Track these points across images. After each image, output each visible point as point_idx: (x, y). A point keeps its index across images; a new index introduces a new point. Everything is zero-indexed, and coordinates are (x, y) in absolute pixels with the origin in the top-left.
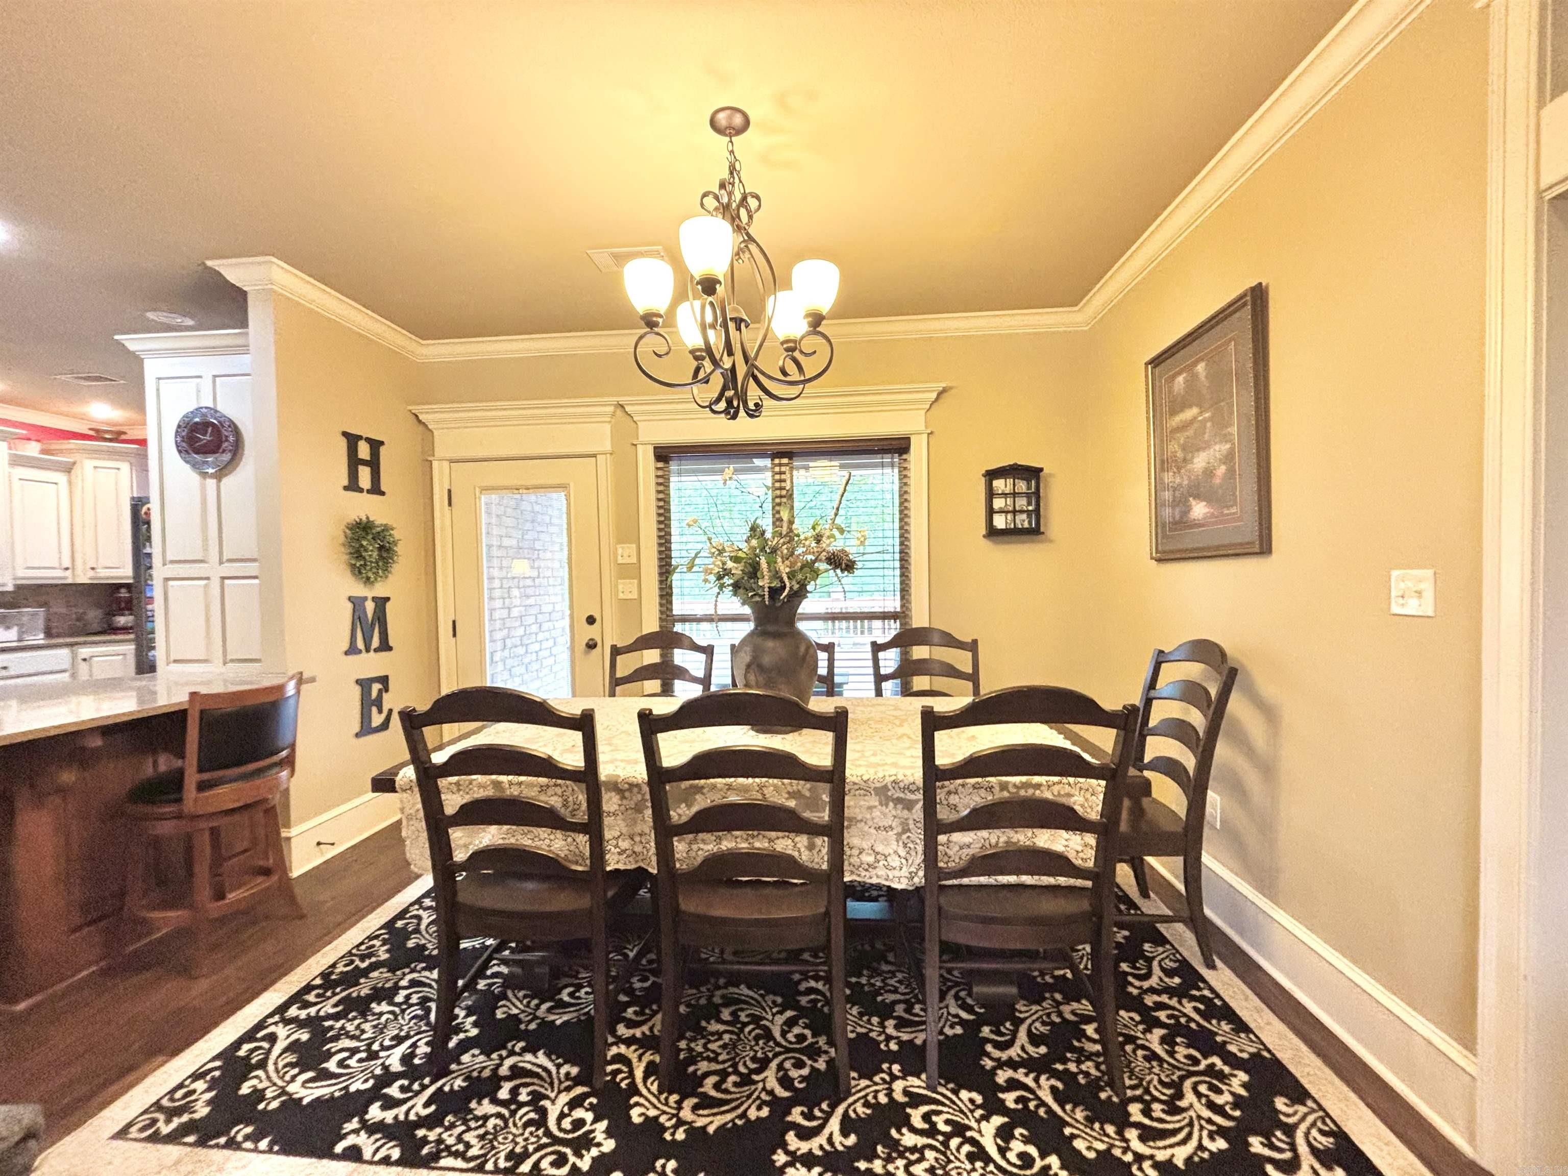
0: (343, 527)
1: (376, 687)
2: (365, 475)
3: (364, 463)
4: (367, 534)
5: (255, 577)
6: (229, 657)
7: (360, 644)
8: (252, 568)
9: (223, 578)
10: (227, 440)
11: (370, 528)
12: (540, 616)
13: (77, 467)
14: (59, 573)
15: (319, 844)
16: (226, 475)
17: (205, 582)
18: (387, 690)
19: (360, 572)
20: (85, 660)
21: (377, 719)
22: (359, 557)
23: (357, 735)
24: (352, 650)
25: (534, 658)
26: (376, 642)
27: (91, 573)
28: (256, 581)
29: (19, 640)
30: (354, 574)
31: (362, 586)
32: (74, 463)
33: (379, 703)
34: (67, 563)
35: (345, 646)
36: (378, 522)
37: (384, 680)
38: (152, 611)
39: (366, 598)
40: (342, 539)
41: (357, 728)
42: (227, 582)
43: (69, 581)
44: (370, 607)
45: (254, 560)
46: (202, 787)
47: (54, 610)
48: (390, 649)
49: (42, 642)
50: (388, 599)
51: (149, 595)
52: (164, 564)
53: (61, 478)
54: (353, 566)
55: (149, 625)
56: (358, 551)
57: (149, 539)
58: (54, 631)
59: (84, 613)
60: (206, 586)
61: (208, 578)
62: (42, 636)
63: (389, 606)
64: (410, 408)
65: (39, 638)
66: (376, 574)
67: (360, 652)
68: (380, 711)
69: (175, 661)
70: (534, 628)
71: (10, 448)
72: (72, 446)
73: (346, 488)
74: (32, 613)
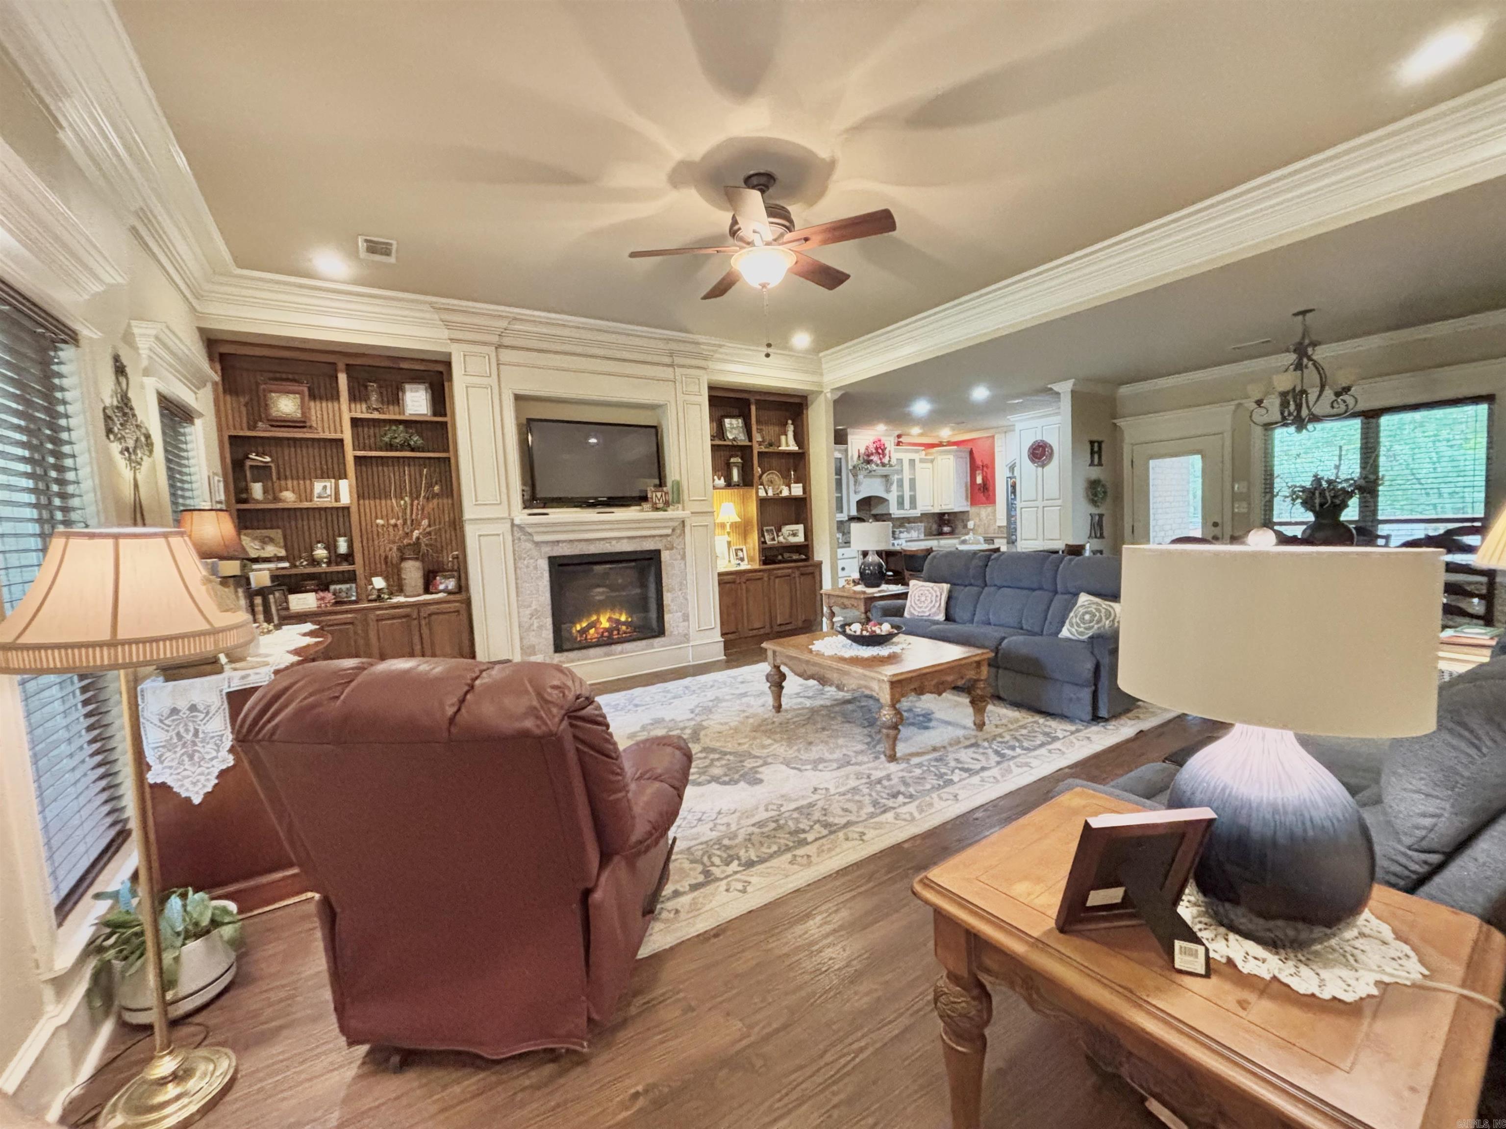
0: (1089, 483)
2: (1096, 457)
3: (1096, 452)
4: (1097, 485)
7: (1093, 535)
8: (1056, 503)
9: (1044, 507)
10: (1047, 452)
11: (1098, 482)
13: (935, 461)
14: (930, 508)
16: (1046, 466)
17: (1036, 509)
22: (1096, 496)
24: (1090, 537)
28: (1058, 508)
30: (1093, 504)
31: (1095, 508)
32: (934, 458)
34: (932, 504)
35: (1088, 535)
36: (1101, 478)
39: (1095, 514)
40: (1087, 488)
42: (1046, 509)
44: (1097, 518)
45: (1057, 499)
48: (1104, 538)
49: (923, 538)
50: (1104, 514)
52: (1021, 502)
54: (1093, 500)
56: (1094, 493)
58: (926, 534)
63: (1104, 518)
64: (1113, 421)
65: (922, 536)
66: (1101, 503)
67: (1093, 538)
72: (935, 450)
73: (1089, 466)
74: (921, 526)
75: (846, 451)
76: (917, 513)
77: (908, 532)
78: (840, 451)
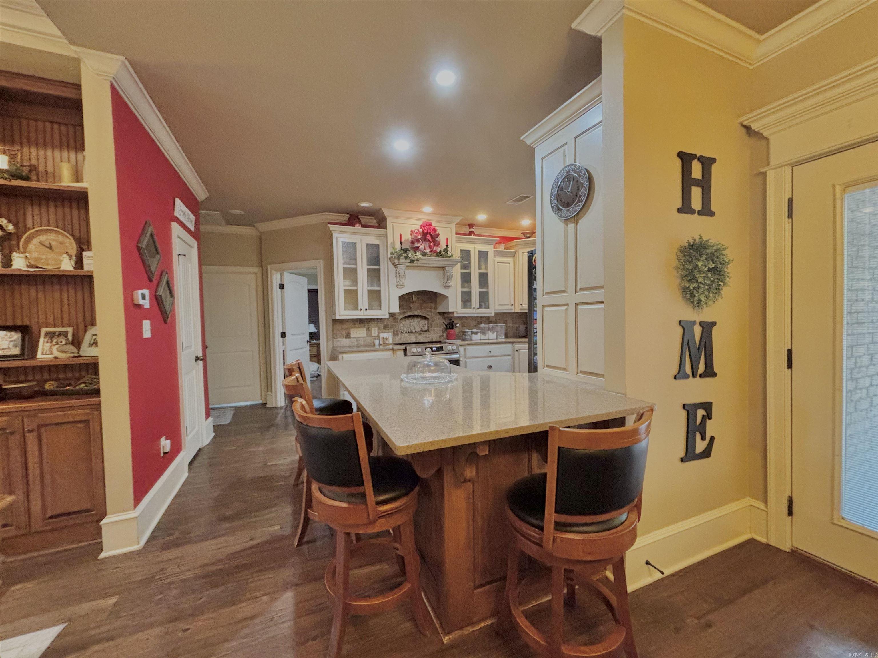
0: (676, 250)
1: (701, 413)
3: (697, 183)
4: (701, 255)
5: (602, 302)
6: (580, 369)
7: (688, 370)
8: (598, 295)
9: (577, 304)
10: (583, 186)
11: (705, 248)
12: (871, 346)
13: (517, 254)
14: (509, 307)
15: (647, 563)
16: (580, 219)
17: (564, 308)
18: (710, 418)
19: (692, 296)
20: (517, 351)
21: (700, 446)
22: (693, 279)
23: (682, 460)
24: (680, 375)
25: (864, 395)
26: (701, 369)
27: (520, 307)
28: (602, 306)
29: (497, 339)
30: (684, 297)
31: (691, 309)
32: (515, 252)
33: (702, 431)
34: (512, 303)
35: (675, 370)
36: (712, 242)
37: (707, 407)
38: (536, 328)
39: (694, 323)
40: (675, 263)
41: (682, 453)
42: (580, 307)
43: (513, 311)
44: (697, 330)
45: (601, 287)
46: (560, 526)
47: (508, 325)
48: (714, 375)
49: (504, 340)
50: (714, 324)
51: (535, 318)
52: (543, 295)
53: (510, 260)
54: (685, 290)
55: (535, 338)
56: (691, 272)
57: (535, 279)
58: (509, 336)
59: (519, 327)
60: (567, 309)
61: (567, 305)
62: (504, 337)
63: (715, 330)
64: (741, 119)
65: (502, 339)
66: (707, 297)
67: (687, 377)
68: (703, 438)
69: (548, 366)
70: (865, 360)
71: (494, 248)
72: (515, 244)
73: (679, 211)
74: (501, 326)
75: (386, 236)
76: (490, 312)
77: (484, 333)
78: (377, 236)
